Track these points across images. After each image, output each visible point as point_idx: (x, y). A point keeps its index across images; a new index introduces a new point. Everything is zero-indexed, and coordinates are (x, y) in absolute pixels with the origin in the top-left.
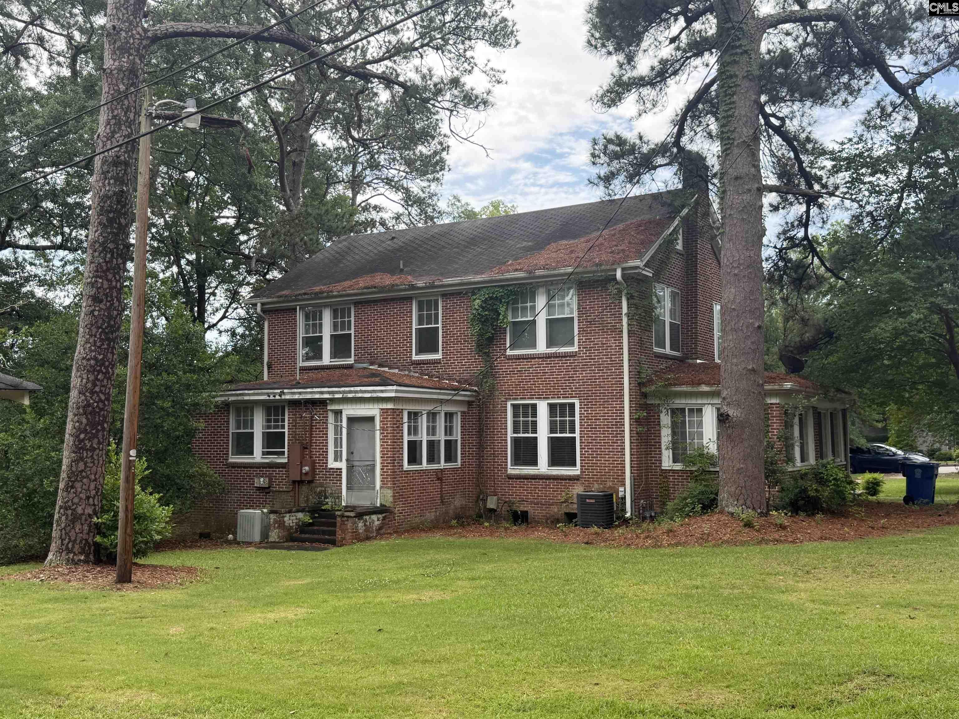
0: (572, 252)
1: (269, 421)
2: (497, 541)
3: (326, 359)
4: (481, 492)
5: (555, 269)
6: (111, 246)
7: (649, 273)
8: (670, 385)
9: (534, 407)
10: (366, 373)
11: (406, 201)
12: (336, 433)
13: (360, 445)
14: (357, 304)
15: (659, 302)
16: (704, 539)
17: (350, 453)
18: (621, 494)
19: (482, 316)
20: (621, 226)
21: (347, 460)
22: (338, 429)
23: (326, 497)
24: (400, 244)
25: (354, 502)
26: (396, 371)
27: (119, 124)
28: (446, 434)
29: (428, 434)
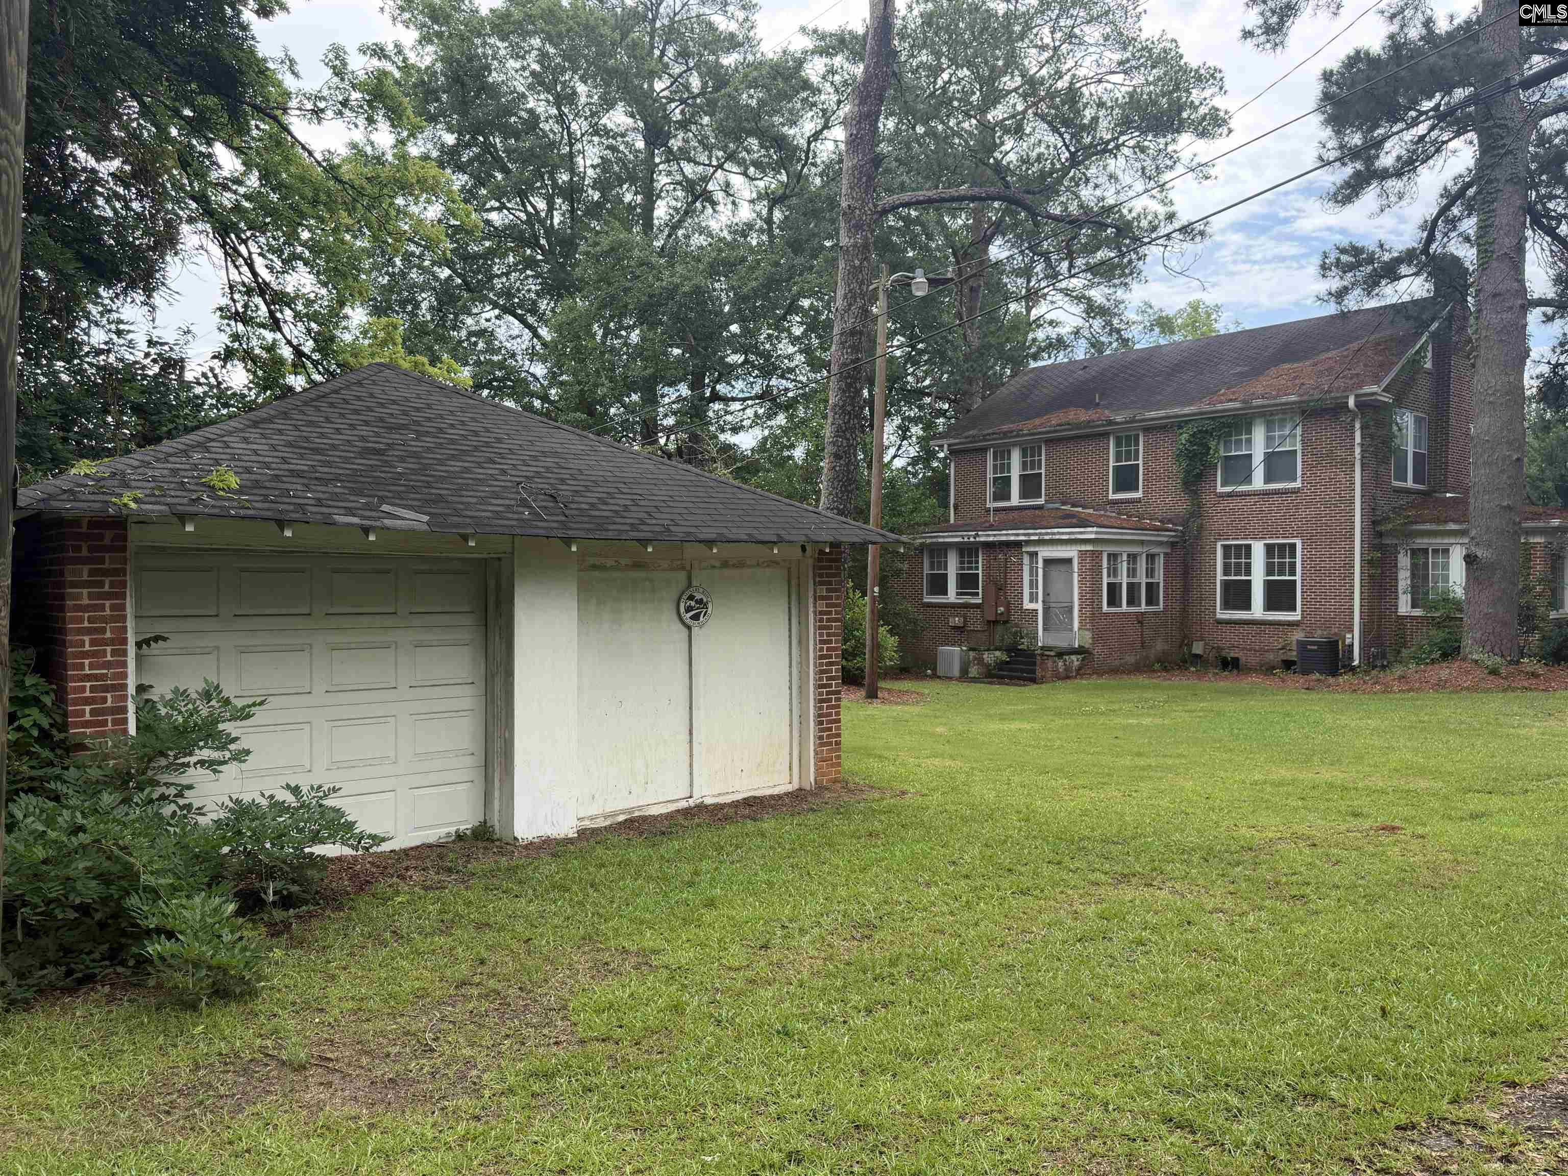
0: (1295, 378)
1: (962, 562)
2: (1207, 684)
3: (1015, 500)
4: (1185, 637)
5: (1275, 398)
6: (849, 408)
7: (1387, 398)
8: (1412, 523)
9: (1248, 547)
10: (1060, 514)
11: (1088, 313)
12: (1031, 575)
13: (1057, 586)
14: (1048, 441)
15: (1400, 430)
16: (1440, 686)
17: (1046, 594)
18: (1348, 641)
19: (1190, 452)
20: (1355, 346)
21: (1043, 602)
22: (1033, 572)
23: (1022, 638)
24: (1093, 373)
25: (1051, 642)
26: (1091, 511)
27: (854, 297)
28: (1147, 577)
29: (1128, 576)
